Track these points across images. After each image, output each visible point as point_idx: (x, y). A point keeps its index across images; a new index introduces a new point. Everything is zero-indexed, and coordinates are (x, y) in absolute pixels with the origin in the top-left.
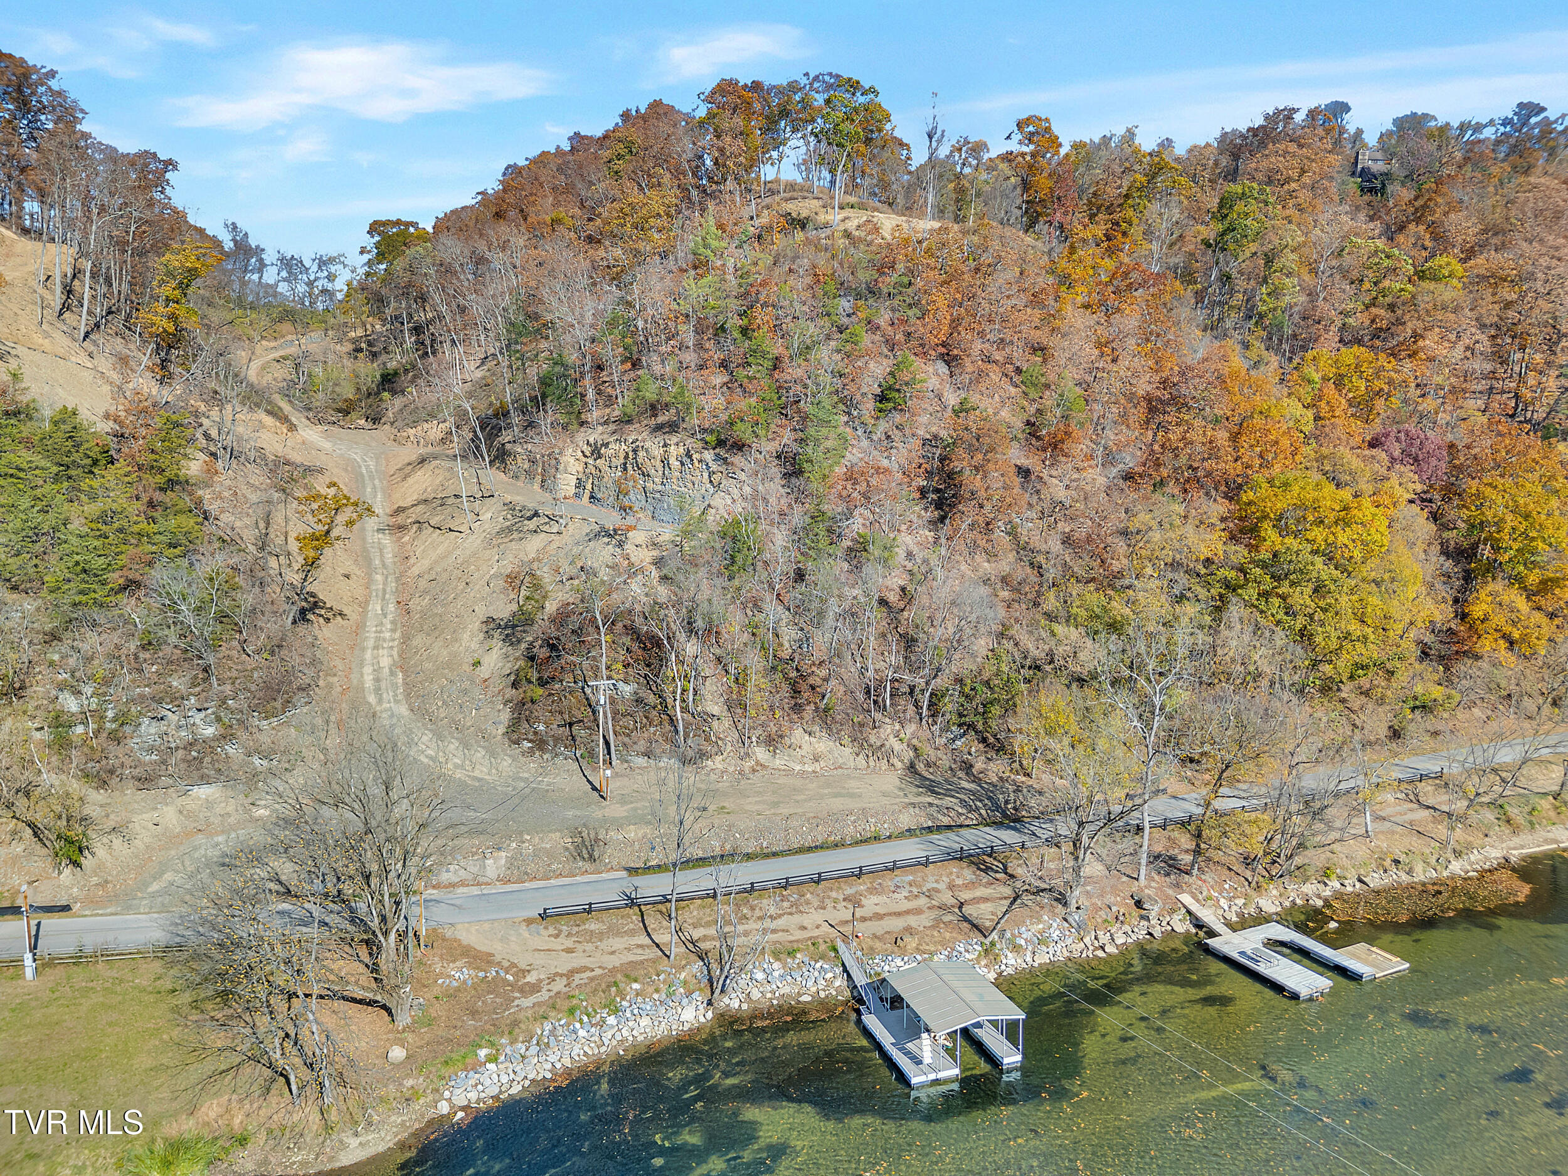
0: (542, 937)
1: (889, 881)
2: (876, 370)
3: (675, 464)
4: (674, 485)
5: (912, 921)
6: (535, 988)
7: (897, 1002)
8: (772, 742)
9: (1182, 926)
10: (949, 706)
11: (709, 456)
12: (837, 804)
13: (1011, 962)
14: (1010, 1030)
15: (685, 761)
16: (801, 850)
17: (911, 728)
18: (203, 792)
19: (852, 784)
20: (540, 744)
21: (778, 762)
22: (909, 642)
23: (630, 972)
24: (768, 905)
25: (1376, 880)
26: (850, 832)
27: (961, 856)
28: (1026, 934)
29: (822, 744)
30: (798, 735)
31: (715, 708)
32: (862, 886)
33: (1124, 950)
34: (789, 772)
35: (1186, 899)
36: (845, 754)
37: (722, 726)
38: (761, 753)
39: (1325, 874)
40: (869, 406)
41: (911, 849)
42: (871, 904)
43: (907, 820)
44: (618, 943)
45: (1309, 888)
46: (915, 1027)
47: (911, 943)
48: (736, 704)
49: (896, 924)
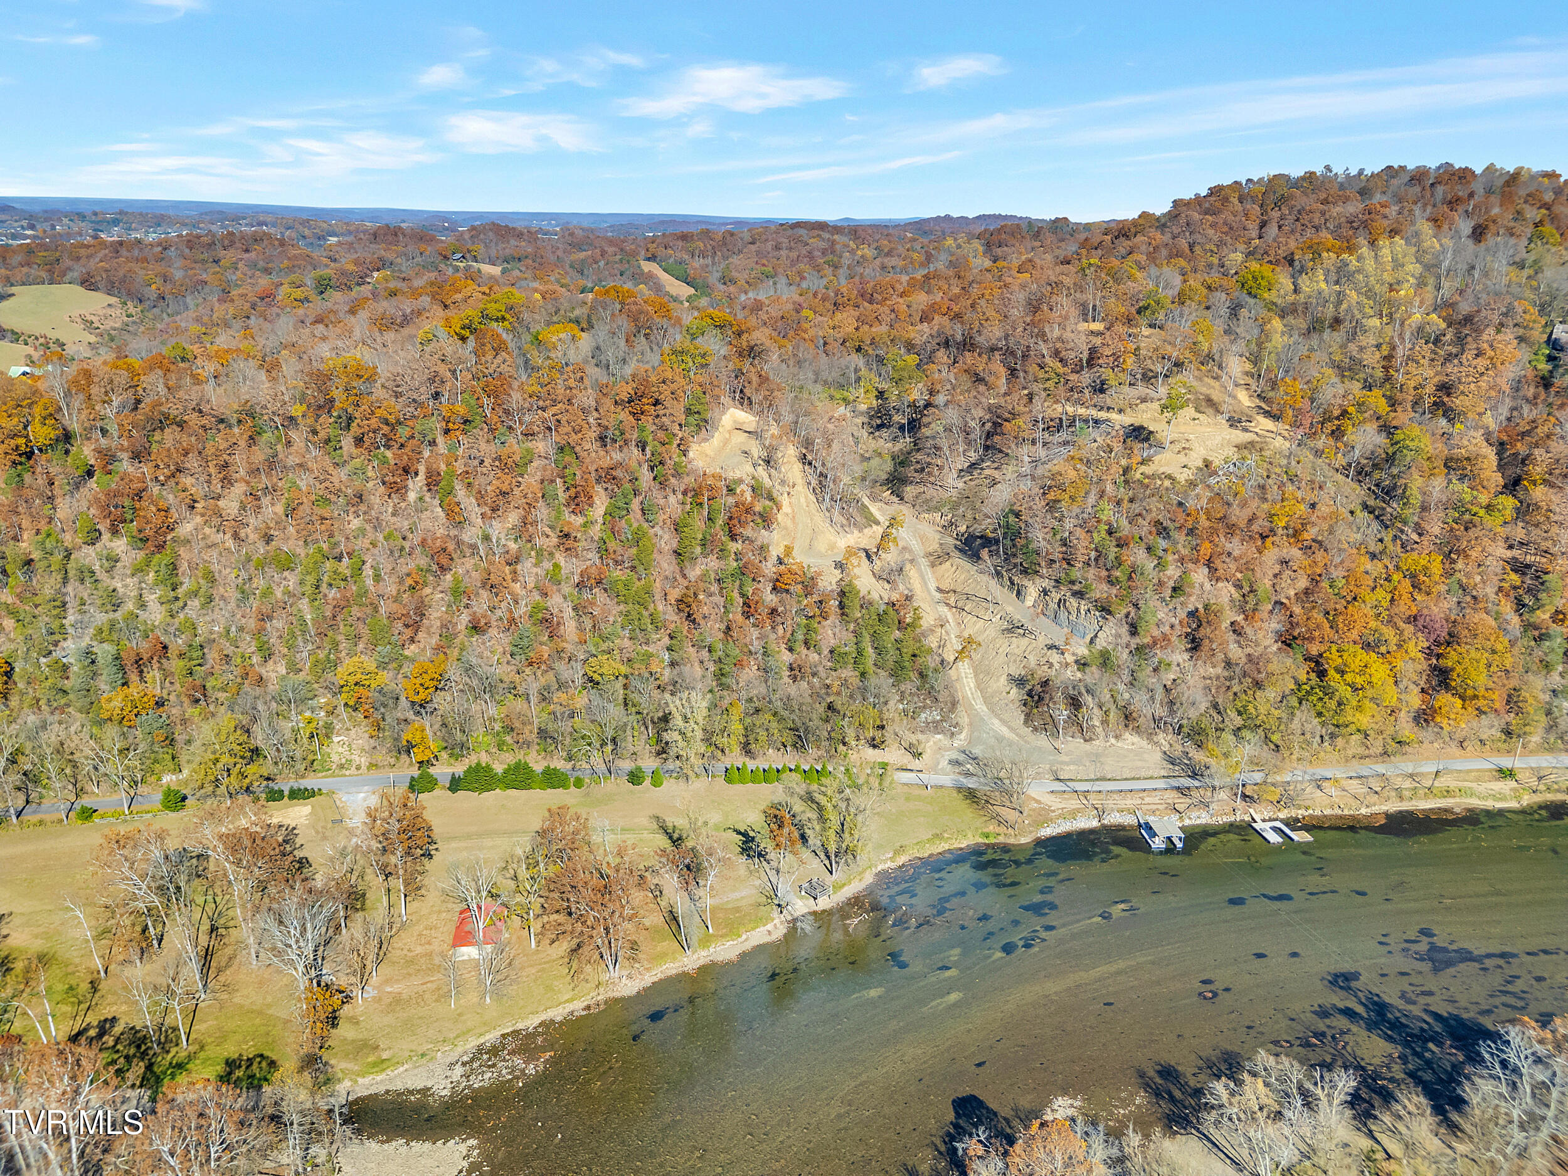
0: (1052, 797)
1: (1154, 793)
2: (1173, 572)
3: (1083, 612)
4: (1081, 620)
5: (1159, 807)
6: (1054, 811)
7: (1151, 828)
8: (1117, 737)
9: (1247, 818)
10: (1185, 730)
11: (1097, 613)
12: (1139, 764)
13: (1187, 822)
14: (1180, 839)
15: (1086, 741)
16: (1126, 779)
17: (1170, 737)
18: (939, 736)
19: (1146, 756)
20: (1035, 729)
21: (1119, 744)
22: (1172, 703)
23: (1078, 810)
24: (1115, 796)
25: (1328, 812)
26: (1143, 774)
27: (1178, 788)
28: (1194, 815)
29: (1135, 739)
30: (1127, 735)
31: (1097, 723)
32: (1145, 794)
33: (1225, 824)
34: (1122, 748)
35: (1251, 811)
36: (1144, 743)
37: (1099, 730)
38: (1113, 741)
39: (1307, 809)
40: (1168, 592)
41: (1161, 784)
42: (1147, 800)
43: (1164, 773)
44: (1073, 802)
45: (1300, 812)
46: (1154, 835)
47: (1158, 813)
48: (1105, 723)
49: (1155, 807)
